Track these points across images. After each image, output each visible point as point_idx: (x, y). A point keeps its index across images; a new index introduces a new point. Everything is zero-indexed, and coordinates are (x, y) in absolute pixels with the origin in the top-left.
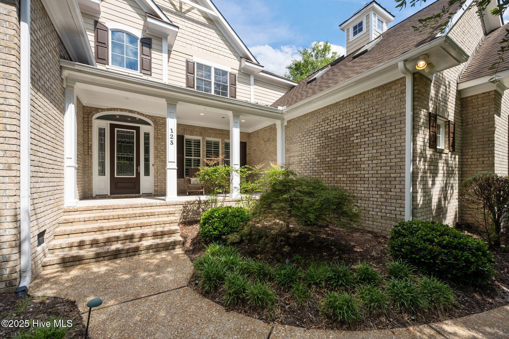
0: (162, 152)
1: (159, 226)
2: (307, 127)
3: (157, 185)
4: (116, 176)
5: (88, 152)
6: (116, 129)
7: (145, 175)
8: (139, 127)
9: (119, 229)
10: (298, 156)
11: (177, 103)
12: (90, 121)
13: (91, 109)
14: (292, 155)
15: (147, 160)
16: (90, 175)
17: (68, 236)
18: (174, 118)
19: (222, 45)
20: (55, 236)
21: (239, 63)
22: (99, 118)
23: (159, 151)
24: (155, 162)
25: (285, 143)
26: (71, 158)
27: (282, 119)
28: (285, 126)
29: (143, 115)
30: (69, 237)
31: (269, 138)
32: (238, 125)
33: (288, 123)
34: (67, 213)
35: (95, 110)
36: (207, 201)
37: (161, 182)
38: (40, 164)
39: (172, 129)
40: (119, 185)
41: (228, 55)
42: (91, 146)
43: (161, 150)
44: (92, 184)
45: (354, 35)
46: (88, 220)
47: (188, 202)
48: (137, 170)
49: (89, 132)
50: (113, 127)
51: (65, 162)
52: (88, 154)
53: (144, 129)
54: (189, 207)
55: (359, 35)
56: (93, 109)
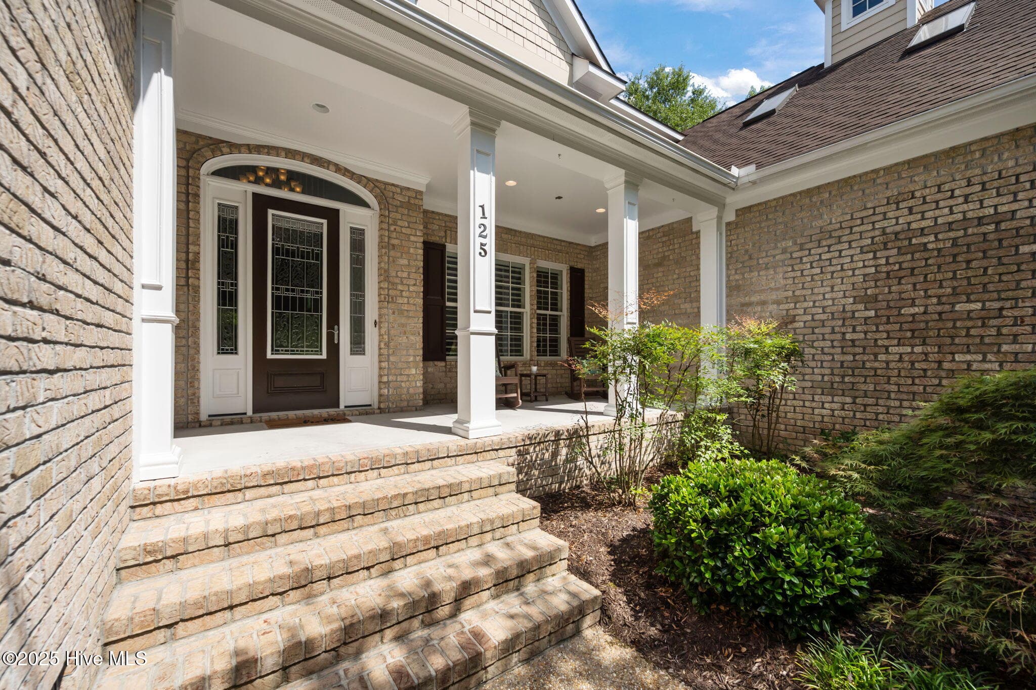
0: (400, 287)
1: (489, 536)
2: (819, 223)
3: (388, 382)
4: (269, 356)
5: (187, 278)
6: (271, 212)
7: (353, 353)
8: (337, 211)
9: (368, 568)
10: (778, 303)
11: (499, 124)
12: (193, 178)
13: (197, 142)
14: (755, 299)
15: (358, 307)
16: (192, 352)
17: (168, 632)
18: (488, 173)
19: (532, 17)
20: (106, 645)
21: (567, 68)
22: (222, 173)
23: (393, 284)
24: (380, 316)
25: (728, 269)
26: (159, 288)
27: (721, 205)
28: (728, 224)
29: (351, 175)
30: (174, 638)
31: (664, 258)
32: (636, 210)
33: (737, 216)
34: (145, 509)
35: (208, 145)
36: (576, 431)
37: (398, 372)
38: (43, 293)
39: (482, 207)
40: (280, 382)
41: (546, 45)
42: (197, 260)
43: (398, 281)
44: (198, 380)
45: (855, 14)
46: (240, 537)
47: (530, 439)
48: (330, 336)
49: (192, 214)
50: (261, 204)
51: (135, 300)
52: (188, 285)
53: (350, 216)
54: (533, 453)
55: (870, 12)
56: (201, 143)
